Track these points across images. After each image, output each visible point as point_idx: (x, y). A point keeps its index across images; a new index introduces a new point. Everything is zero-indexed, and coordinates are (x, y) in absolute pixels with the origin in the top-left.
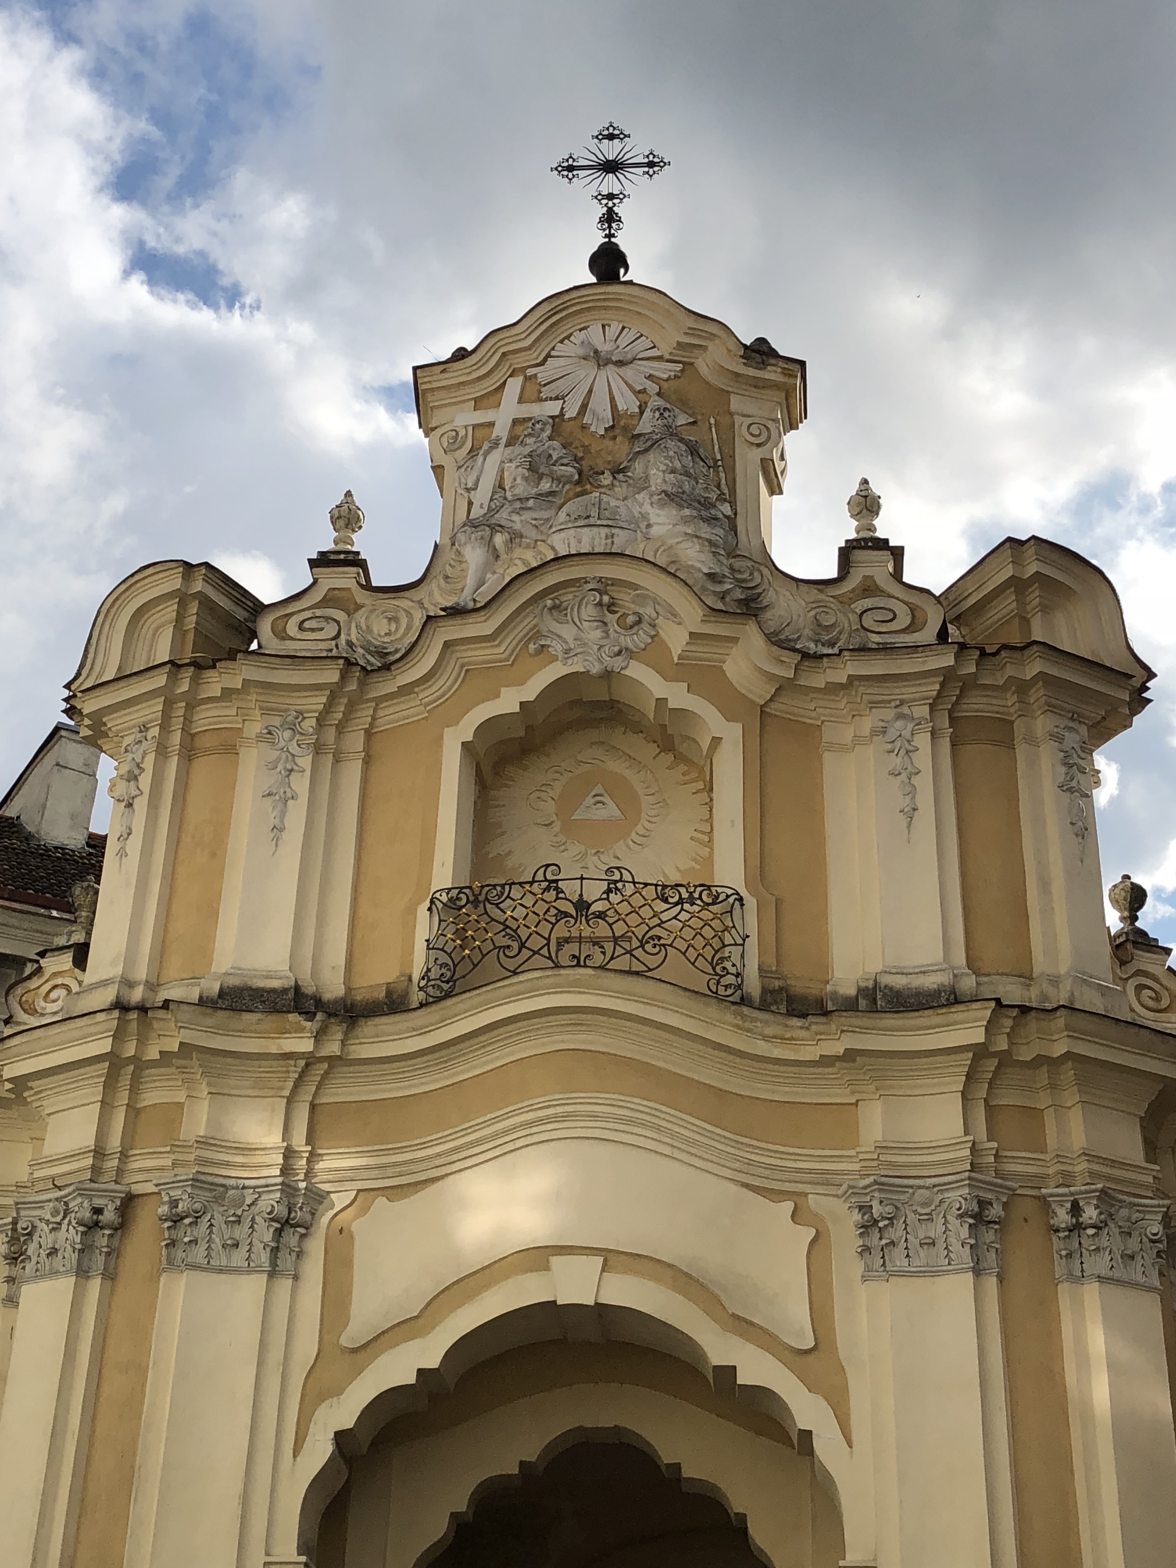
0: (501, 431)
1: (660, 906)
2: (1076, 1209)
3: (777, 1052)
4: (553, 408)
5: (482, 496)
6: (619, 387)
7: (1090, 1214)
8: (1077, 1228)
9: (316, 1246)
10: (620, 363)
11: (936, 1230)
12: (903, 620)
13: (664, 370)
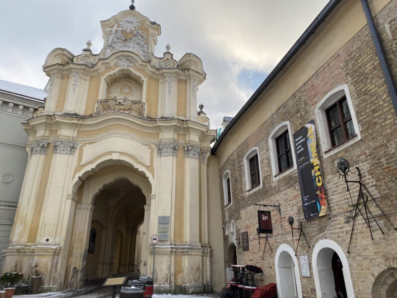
0: (113, 32)
1: (132, 104)
2: (188, 148)
3: (147, 125)
4: (121, 29)
5: (110, 42)
6: (132, 26)
7: (190, 148)
8: (188, 150)
9: (77, 151)
10: (132, 23)
11: (168, 150)
12: (172, 64)
13: (139, 24)
